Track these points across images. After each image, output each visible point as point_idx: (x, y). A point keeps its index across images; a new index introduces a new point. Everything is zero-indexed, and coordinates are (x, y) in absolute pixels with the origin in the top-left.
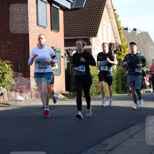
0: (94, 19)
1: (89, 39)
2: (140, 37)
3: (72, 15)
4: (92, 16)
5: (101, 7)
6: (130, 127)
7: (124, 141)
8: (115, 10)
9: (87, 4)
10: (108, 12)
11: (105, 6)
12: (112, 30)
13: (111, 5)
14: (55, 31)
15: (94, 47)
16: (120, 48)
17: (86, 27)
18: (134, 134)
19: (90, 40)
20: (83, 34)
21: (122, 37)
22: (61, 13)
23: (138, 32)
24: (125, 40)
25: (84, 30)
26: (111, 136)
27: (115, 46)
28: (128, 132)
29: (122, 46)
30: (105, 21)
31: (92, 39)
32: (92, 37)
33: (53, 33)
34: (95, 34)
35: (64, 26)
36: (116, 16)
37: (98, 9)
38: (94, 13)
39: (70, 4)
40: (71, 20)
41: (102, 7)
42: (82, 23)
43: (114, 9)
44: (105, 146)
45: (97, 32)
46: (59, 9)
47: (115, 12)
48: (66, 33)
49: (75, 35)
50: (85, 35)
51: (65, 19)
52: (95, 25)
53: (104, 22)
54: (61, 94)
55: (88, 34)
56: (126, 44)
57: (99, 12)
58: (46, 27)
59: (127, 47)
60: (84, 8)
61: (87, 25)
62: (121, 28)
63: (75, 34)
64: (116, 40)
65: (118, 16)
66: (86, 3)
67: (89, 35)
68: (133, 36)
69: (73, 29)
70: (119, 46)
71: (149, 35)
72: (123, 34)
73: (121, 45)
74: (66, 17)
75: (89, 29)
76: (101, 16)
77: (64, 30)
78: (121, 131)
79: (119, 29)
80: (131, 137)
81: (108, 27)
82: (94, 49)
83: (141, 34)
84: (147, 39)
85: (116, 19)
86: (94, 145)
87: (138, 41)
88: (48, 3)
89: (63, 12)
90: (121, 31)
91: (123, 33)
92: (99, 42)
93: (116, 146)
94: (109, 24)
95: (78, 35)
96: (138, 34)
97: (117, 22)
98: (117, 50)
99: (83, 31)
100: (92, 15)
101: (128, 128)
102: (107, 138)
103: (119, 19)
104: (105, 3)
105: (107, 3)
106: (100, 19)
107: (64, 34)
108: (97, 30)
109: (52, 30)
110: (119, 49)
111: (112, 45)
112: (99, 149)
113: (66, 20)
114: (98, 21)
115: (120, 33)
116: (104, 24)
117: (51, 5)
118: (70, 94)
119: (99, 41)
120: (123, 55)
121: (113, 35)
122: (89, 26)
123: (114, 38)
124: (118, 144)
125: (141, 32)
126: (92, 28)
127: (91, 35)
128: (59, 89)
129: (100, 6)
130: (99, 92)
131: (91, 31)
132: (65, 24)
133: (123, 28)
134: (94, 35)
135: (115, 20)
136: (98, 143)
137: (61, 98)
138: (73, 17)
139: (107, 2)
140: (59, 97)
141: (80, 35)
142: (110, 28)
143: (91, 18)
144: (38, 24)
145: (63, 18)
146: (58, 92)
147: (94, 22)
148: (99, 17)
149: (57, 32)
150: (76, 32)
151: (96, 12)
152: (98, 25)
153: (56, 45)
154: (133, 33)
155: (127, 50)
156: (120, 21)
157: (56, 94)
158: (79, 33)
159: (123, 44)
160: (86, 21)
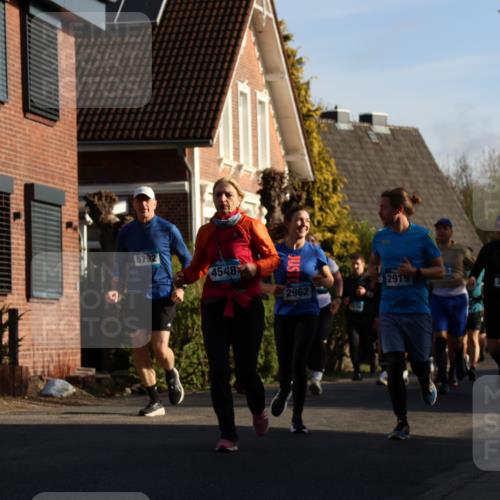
0: (202, 75)
1: (180, 152)
2: (386, 147)
4: (193, 60)
5: (231, 26)
8: (285, 38)
9: (172, 12)
10: (259, 43)
11: (249, 19)
12: (274, 120)
13: (271, 16)
14: (40, 119)
15: (201, 187)
16: (309, 193)
17: (169, 103)
19: (186, 160)
20: (156, 132)
21: (316, 150)
23: (378, 128)
24: (327, 163)
25: (160, 117)
27: (286, 182)
29: (314, 182)
30: (247, 81)
31: (192, 154)
32: (192, 146)
33: (33, 128)
34: (206, 134)
36: (293, 62)
37: (219, 32)
38: (200, 48)
39: (102, 7)
41: (234, 24)
43: (285, 33)
45: (212, 127)
46: (56, 28)
47: (290, 45)
48: (85, 128)
49: (121, 139)
50: (165, 137)
52: (206, 95)
53: (244, 87)
54: (61, 378)
55: (177, 135)
56: (332, 175)
57: (222, 45)
58: (2, 103)
59: (335, 190)
60: (160, 28)
61: (171, 96)
62: (309, 110)
63: (123, 131)
64: (291, 158)
65: (300, 62)
67: (180, 138)
68: (358, 145)
70: (305, 183)
71: (423, 142)
72: (319, 138)
73: (311, 178)
75: (180, 112)
76: (231, 61)
77: (79, 116)
79: (305, 117)
81: (260, 107)
82: (202, 193)
83: (391, 137)
84: (414, 159)
85: (291, 75)
87: (378, 164)
88: (12, 3)
89: (73, 39)
90: (312, 124)
91: (319, 133)
92: (222, 166)
94: (264, 96)
95: (136, 138)
96: (379, 135)
97: (296, 87)
98: (292, 198)
99: (155, 121)
100: (194, 58)
103: (304, 75)
104: (246, 8)
105: (256, 11)
106: (224, 72)
107: (79, 132)
108: (215, 119)
109: (28, 115)
110: (304, 196)
111: (274, 179)
114: (218, 79)
115: (307, 133)
116: (242, 94)
117: (24, 12)
118: (99, 380)
119: (220, 161)
120: (319, 222)
121: (280, 139)
122: (181, 99)
123: (283, 152)
125: (394, 131)
126: (192, 107)
127: (188, 137)
128: (56, 359)
129: (226, 19)
131: (188, 123)
133: (319, 113)
134: (202, 137)
135: (287, 77)
137: (65, 394)
139: (255, 5)
140: (53, 391)
141: (144, 138)
142: (269, 110)
143: (190, 68)
146: (52, 368)
147: (200, 83)
148: (223, 64)
149: (46, 121)
150: (129, 126)
151: (212, 43)
152: (216, 99)
153: (43, 178)
154: (360, 133)
155: (334, 199)
156: (308, 83)
157: (41, 378)
158: (138, 130)
159: (319, 177)
160: (169, 81)
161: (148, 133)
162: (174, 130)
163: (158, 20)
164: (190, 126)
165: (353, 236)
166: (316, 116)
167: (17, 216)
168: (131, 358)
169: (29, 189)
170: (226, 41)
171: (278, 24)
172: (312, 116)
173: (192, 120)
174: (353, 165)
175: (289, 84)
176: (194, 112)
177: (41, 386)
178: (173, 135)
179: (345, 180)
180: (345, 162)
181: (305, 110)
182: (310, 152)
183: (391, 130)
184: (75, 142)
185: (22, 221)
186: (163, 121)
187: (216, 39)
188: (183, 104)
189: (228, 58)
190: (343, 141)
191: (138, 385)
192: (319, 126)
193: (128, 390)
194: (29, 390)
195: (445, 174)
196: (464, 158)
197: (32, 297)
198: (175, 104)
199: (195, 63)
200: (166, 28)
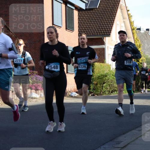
0: (108, 20)
1: (103, 38)
3: (87, 16)
7: (137, 138)
8: (128, 11)
9: (101, 5)
10: (122, 12)
11: (119, 6)
13: (125, 5)
14: (70, 31)
15: (108, 47)
19: (104, 40)
20: (97, 34)
21: (135, 37)
24: (138, 40)
25: (98, 30)
26: (124, 134)
30: (119, 21)
32: (105, 37)
33: (68, 33)
34: (109, 34)
35: (79, 26)
36: (129, 16)
37: (112, 9)
38: (108, 13)
39: (84, 4)
40: (86, 20)
41: (116, 7)
42: (96, 23)
43: (128, 9)
44: (119, 143)
45: (110, 32)
46: (73, 9)
47: (129, 12)
48: (80, 33)
49: (89, 35)
50: (99, 35)
51: (80, 19)
52: (109, 25)
53: (118, 23)
54: (75, 92)
55: (102, 34)
56: (139, 43)
57: (113, 13)
58: (61, 27)
59: (140, 47)
60: (98, 9)
61: (100, 25)
63: (89, 33)
65: (131, 16)
66: (100, 3)
68: (145, 36)
69: (87, 29)
72: (136, 34)
74: (81, 17)
75: (103, 29)
76: (115, 16)
77: (79, 30)
78: (133, 129)
79: (133, 30)
81: (122, 27)
82: (108, 48)
86: (107, 142)
88: (63, 3)
89: (77, 12)
90: (134, 31)
92: (113, 42)
93: (129, 144)
94: (123, 25)
95: (92, 35)
97: (131, 23)
100: (106, 16)
101: (140, 126)
102: (120, 135)
103: (132, 20)
104: (119, 3)
106: (113, 19)
108: (111, 30)
109: (67, 30)
112: (113, 146)
113: (81, 21)
114: (112, 21)
115: (133, 34)
117: (66, 5)
119: (112, 40)
122: (103, 26)
124: (131, 142)
126: (106, 28)
127: (104, 35)
128: (73, 87)
129: (114, 6)
130: (112, 90)
131: (104, 31)
132: (79, 24)
133: (136, 28)
135: (128, 20)
136: (111, 140)
137: (75, 96)
139: (121, 3)
140: (73, 95)
141: (94, 35)
142: (124, 28)
143: (105, 18)
144: (53, 24)
145: (77, 18)
146: (72, 90)
147: (107, 22)
148: (113, 17)
149: (71, 31)
150: (90, 32)
152: (111, 25)
153: (70, 45)
154: (146, 33)
155: (140, 49)
156: (133, 21)
157: (70, 92)
158: (93, 33)
159: (136, 44)
160: (100, 21)
161: (95, 34)
162: (101, 33)
163: (98, 7)
164: (105, 32)
165: (144, 58)
168: (91, 87)
170: (114, 12)
171: (126, 7)
172: (134, 29)
173: (106, 30)
175: (129, 22)
176: (106, 29)
177: (70, 93)
178: (101, 34)
179: (142, 45)
180: (143, 40)
181: (133, 28)
182: (134, 38)
184: (78, 36)
186: (98, 31)
187: (111, 11)
188: (103, 27)
189: (114, 16)
190: (142, 35)
191: (93, 94)
192: (136, 32)
193: (90, 95)
194: (67, 94)
197: (68, 73)
198: (101, 27)
199: (106, 17)
200: (100, 9)
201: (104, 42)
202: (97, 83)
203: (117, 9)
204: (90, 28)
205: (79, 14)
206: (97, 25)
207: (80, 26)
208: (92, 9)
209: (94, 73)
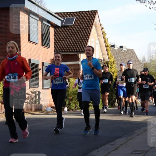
0: (83, 37)
1: (78, 55)
2: (126, 54)
3: (62, 33)
6: (115, 139)
7: (110, 152)
8: (103, 28)
10: (96, 30)
11: (94, 24)
12: (100, 47)
13: (99, 23)
14: (46, 47)
16: (108, 64)
17: (75, 43)
18: (119, 146)
20: (72, 50)
21: (109, 54)
22: (52, 30)
23: (124, 49)
24: (112, 57)
26: (97, 148)
27: (102, 62)
28: (114, 144)
30: (93, 38)
31: (81, 55)
32: (81, 53)
33: (44, 49)
35: (54, 43)
36: (104, 34)
37: (87, 27)
38: (83, 30)
39: (60, 21)
40: (61, 37)
41: (91, 25)
42: (71, 40)
43: (102, 27)
46: (49, 26)
47: (103, 30)
48: (56, 49)
49: (64, 52)
50: (74, 51)
51: (56, 36)
52: (84, 42)
53: (93, 40)
56: (113, 60)
57: (88, 30)
58: (37, 43)
59: (114, 63)
60: (73, 26)
61: (76, 42)
62: (108, 45)
63: (65, 50)
64: (103, 56)
65: (106, 34)
66: (75, 21)
67: (78, 51)
68: (119, 53)
69: (62, 45)
70: (107, 62)
71: (134, 52)
72: (110, 51)
73: (108, 61)
74: (56, 34)
76: (90, 34)
77: (54, 46)
78: (107, 144)
79: (107, 47)
80: (116, 149)
81: (96, 44)
84: (132, 56)
85: (104, 37)
87: (124, 58)
89: (53, 29)
90: (108, 48)
94: (97, 42)
95: (68, 51)
96: (124, 51)
97: (105, 40)
98: (104, 65)
99: (72, 48)
101: (114, 140)
102: (94, 149)
103: (107, 37)
104: (93, 21)
106: (88, 36)
109: (43, 46)
113: (57, 37)
114: (87, 38)
115: (107, 50)
116: (92, 41)
117: (42, 23)
120: (110, 71)
121: (101, 52)
125: (128, 50)
126: (81, 44)
127: (80, 51)
128: (49, 102)
129: (89, 24)
132: (55, 41)
133: (110, 45)
134: (83, 51)
137: (51, 111)
138: (63, 34)
139: (95, 21)
140: (48, 110)
141: (69, 51)
144: (29, 41)
145: (53, 34)
146: (48, 105)
147: (82, 39)
148: (88, 34)
151: (85, 30)
152: (86, 42)
153: (46, 61)
154: (120, 50)
155: (114, 66)
156: (108, 39)
157: (45, 107)
158: (68, 50)
159: (110, 60)
160: (75, 38)
162: (77, 49)
163: (73, 24)
164: (80, 49)
166: (110, 46)
167: (40, 69)
169: (43, 63)
171: (101, 25)
173: (81, 47)
174: (118, 58)
175: (103, 39)
177: (45, 109)
178: (76, 51)
179: (116, 61)
180: (116, 57)
181: (107, 45)
182: (108, 54)
183: (127, 49)
184: (54, 52)
185: (41, 71)
186: (74, 48)
187: (86, 29)
188: (78, 43)
190: (116, 52)
191: (68, 109)
192: (110, 49)
194: (43, 110)
195: (140, 60)
196: (144, 56)
197: (44, 88)
198: (77, 44)
199: (81, 34)
200: (75, 26)
201: (79, 58)
202: (72, 98)
203: (92, 27)
204: (66, 45)
205: (54, 30)
206: (73, 41)
207: (56, 43)
208: (68, 26)
209: (69, 89)
